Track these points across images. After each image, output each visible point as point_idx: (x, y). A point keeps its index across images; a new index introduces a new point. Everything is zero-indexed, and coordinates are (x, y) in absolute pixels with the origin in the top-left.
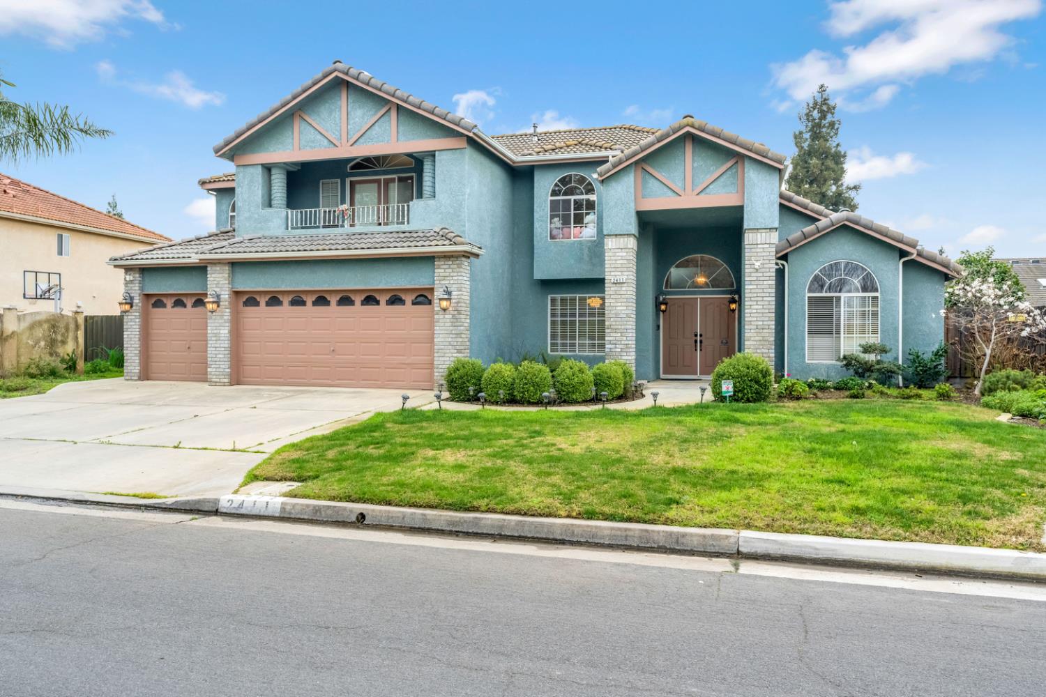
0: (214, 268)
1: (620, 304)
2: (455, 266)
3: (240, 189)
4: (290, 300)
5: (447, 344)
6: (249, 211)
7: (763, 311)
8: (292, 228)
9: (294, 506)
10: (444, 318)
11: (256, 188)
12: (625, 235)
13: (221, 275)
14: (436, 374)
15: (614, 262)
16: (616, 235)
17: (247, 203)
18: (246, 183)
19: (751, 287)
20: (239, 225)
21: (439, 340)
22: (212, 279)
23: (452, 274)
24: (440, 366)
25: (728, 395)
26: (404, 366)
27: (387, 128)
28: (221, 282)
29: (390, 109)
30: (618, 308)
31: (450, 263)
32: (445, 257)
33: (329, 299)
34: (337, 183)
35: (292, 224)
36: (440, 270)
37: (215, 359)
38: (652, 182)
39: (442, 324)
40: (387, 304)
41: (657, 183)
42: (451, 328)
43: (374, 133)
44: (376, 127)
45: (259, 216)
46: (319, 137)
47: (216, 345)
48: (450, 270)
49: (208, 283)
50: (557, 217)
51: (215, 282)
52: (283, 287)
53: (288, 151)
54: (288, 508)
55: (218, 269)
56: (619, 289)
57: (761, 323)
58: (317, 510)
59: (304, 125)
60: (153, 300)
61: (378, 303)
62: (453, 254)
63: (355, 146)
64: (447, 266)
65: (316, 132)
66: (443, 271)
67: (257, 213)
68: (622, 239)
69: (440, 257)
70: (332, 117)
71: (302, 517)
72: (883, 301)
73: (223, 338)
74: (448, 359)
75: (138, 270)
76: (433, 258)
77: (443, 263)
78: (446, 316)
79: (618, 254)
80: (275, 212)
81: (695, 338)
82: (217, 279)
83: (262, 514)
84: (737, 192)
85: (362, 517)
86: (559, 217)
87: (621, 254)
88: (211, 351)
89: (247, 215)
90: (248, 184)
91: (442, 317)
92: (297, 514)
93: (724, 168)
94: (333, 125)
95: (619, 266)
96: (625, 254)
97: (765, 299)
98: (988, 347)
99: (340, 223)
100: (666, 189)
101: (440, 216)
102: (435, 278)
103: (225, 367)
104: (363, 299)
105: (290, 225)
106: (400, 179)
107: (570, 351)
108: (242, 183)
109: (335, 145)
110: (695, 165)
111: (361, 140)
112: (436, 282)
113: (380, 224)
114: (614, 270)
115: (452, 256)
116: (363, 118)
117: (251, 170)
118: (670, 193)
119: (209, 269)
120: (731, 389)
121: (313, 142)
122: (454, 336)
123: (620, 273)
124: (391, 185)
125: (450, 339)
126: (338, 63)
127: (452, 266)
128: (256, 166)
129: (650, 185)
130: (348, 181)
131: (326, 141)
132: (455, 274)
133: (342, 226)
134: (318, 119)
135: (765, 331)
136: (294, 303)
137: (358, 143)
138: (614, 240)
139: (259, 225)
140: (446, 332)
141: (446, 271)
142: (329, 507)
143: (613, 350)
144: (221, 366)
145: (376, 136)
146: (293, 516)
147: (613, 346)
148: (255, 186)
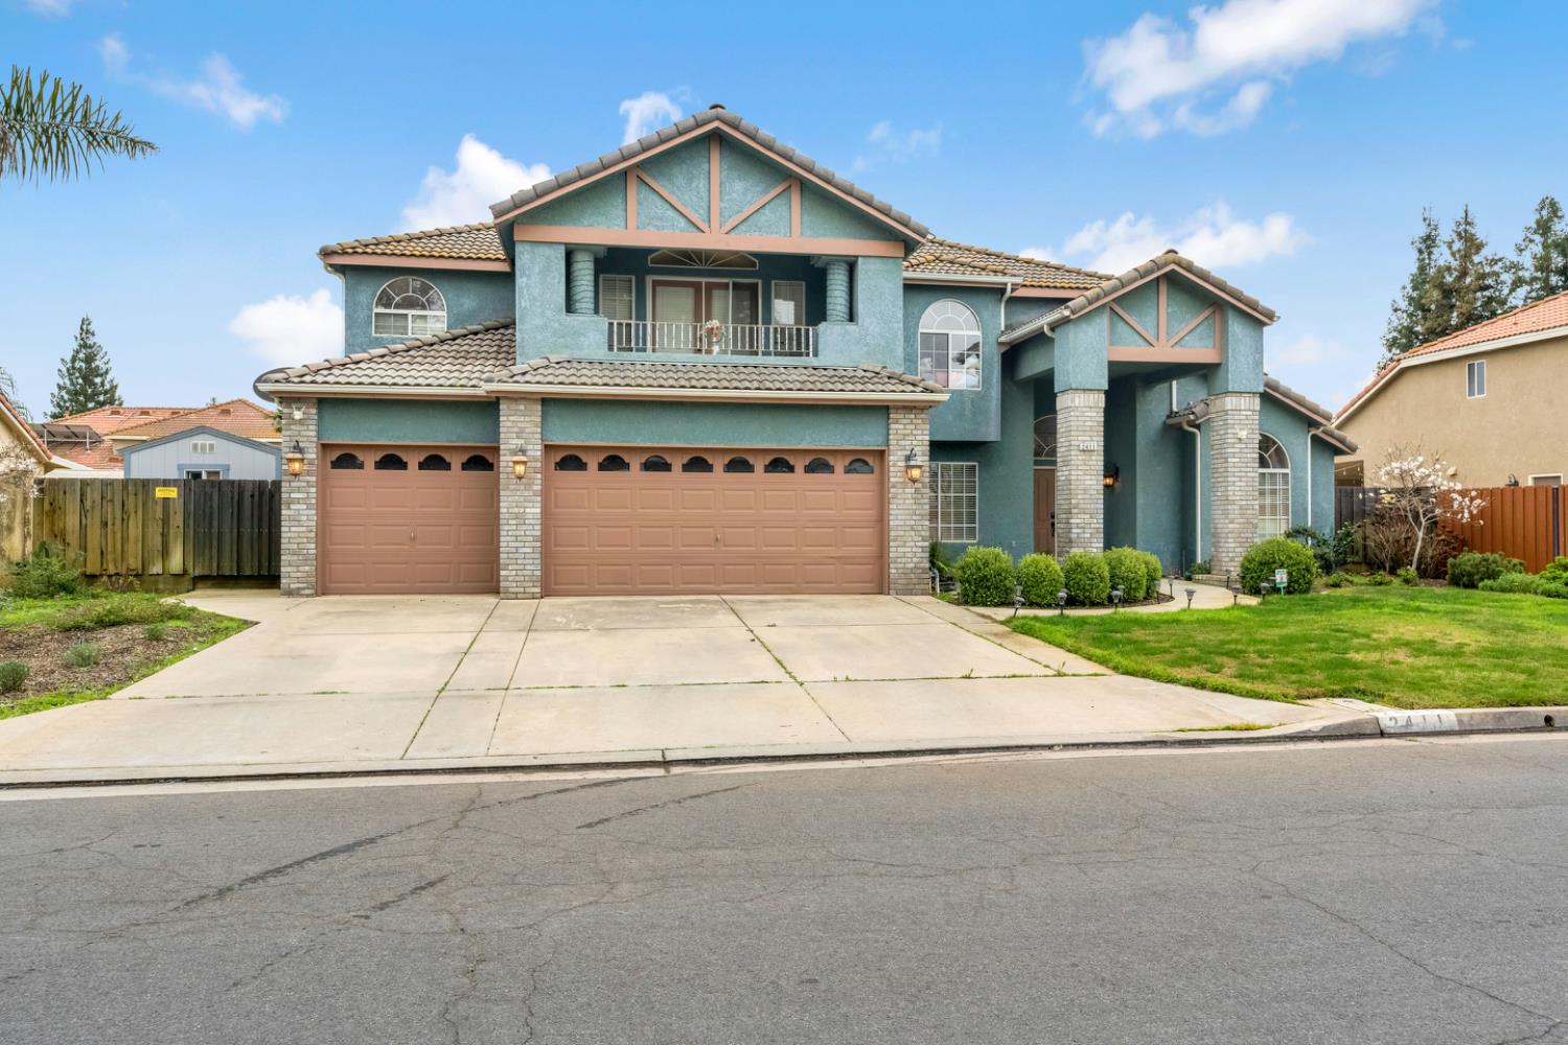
0: (514, 406)
1: (1089, 477)
2: (920, 421)
3: (525, 279)
4: (643, 461)
5: (909, 528)
6: (543, 315)
7: (1247, 489)
8: (619, 349)
9: (1471, 716)
10: (904, 493)
11: (556, 281)
12: (1094, 390)
13: (527, 419)
14: (893, 571)
15: (1081, 423)
16: (1084, 390)
17: (538, 304)
18: (537, 270)
19: (1234, 460)
20: (523, 338)
21: (897, 523)
22: (508, 424)
23: (914, 432)
24: (899, 560)
25: (1282, 586)
26: (831, 561)
27: (784, 214)
28: (527, 430)
29: (790, 187)
30: (1087, 483)
31: (913, 416)
32: (904, 408)
33: (710, 463)
34: (630, 281)
35: (620, 342)
36: (897, 426)
37: (517, 555)
38: (1121, 326)
39: (901, 502)
40: (806, 472)
41: (1126, 329)
42: (914, 507)
43: (763, 218)
44: (767, 211)
45: (560, 325)
46: (671, 213)
47: (518, 533)
48: (913, 427)
49: (501, 430)
50: (927, 357)
51: (516, 430)
52: (638, 440)
53: (616, 228)
54: (1466, 719)
55: (522, 407)
56: (1088, 458)
57: (1244, 503)
58: (1499, 718)
59: (644, 191)
60: (334, 456)
61: (791, 469)
62: (916, 404)
63: (733, 234)
64: (908, 421)
65: (667, 206)
66: (902, 426)
67: (559, 320)
68: (1091, 396)
69: (897, 408)
70: (694, 185)
71: (1486, 727)
72: (1294, 478)
73: (532, 521)
74: (909, 549)
75: (315, 401)
76: (887, 408)
77: (902, 416)
78: (907, 490)
79: (1086, 414)
80: (592, 321)
81: (1052, 520)
82: (519, 425)
83: (1438, 729)
84: (1214, 347)
85: (1548, 720)
86: (932, 357)
87: (1089, 414)
88: (506, 542)
89: (538, 321)
90: (539, 274)
91: (900, 491)
92: (1478, 724)
93: (1201, 318)
94: (695, 199)
95: (1088, 429)
96: (1094, 414)
97: (1249, 474)
98: (1419, 530)
99: (705, 347)
100: (1136, 337)
101: (865, 349)
102: (891, 437)
103: (534, 568)
104: (767, 463)
105: (615, 343)
106: (736, 286)
107: (956, 537)
108: (528, 269)
109: (698, 228)
110: (1169, 310)
111: (742, 227)
112: (891, 442)
113: (700, 351)
114: (1081, 433)
115: (915, 407)
116: (745, 195)
117: (547, 251)
118: (1141, 341)
119: (502, 407)
120: (1285, 580)
121: (661, 219)
122: (918, 518)
123: (1088, 438)
124: (716, 293)
125: (913, 523)
126: (719, 109)
127: (914, 421)
128: (555, 246)
129: (1119, 330)
130: (649, 279)
131: (683, 222)
132: (920, 432)
133: (709, 352)
134: (670, 186)
135: (1249, 512)
136: (649, 466)
137: (736, 231)
138: (1082, 395)
139: (562, 340)
140: (907, 512)
141: (908, 427)
142: (1510, 713)
143: (1082, 536)
144: (528, 567)
145: (767, 224)
146: (1475, 728)
147: (1080, 531)
148: (554, 278)
